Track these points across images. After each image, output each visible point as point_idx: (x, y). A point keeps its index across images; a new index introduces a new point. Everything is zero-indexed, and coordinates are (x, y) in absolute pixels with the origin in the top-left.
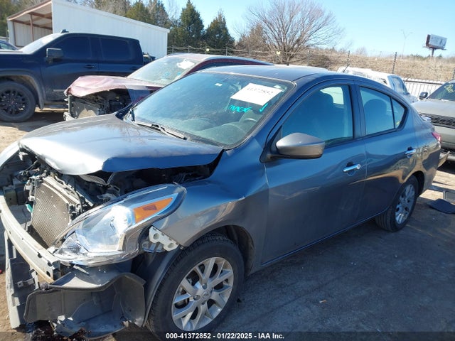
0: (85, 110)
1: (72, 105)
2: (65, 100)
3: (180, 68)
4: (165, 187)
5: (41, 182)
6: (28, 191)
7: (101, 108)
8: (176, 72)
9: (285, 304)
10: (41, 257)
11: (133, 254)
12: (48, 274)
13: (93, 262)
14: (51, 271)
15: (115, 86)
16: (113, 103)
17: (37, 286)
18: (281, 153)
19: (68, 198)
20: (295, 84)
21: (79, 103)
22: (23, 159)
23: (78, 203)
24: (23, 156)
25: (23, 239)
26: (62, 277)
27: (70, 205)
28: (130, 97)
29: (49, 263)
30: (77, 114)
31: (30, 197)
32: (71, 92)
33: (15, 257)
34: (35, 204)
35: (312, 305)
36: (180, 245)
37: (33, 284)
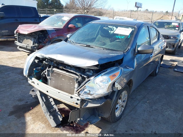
0: (25, 39)
1: (19, 38)
2: (15, 35)
3: (63, 20)
4: (114, 68)
5: (53, 71)
6: (46, 75)
7: (34, 38)
8: (63, 21)
9: (137, 104)
10: (73, 98)
11: (110, 92)
12: (77, 104)
13: (96, 97)
14: (79, 102)
15: (41, 29)
16: (40, 36)
17: (57, 110)
18: (139, 52)
19: (71, 76)
20: (136, 27)
21: (22, 37)
22: (38, 62)
23: (78, 77)
24: (38, 61)
25: (59, 93)
26: (85, 104)
27: (76, 78)
28: (47, 33)
29: (78, 100)
30: (21, 41)
31: (47, 77)
32: (19, 32)
33: (45, 101)
34: (50, 80)
35: (146, 103)
36: (122, 87)
37: (56, 110)
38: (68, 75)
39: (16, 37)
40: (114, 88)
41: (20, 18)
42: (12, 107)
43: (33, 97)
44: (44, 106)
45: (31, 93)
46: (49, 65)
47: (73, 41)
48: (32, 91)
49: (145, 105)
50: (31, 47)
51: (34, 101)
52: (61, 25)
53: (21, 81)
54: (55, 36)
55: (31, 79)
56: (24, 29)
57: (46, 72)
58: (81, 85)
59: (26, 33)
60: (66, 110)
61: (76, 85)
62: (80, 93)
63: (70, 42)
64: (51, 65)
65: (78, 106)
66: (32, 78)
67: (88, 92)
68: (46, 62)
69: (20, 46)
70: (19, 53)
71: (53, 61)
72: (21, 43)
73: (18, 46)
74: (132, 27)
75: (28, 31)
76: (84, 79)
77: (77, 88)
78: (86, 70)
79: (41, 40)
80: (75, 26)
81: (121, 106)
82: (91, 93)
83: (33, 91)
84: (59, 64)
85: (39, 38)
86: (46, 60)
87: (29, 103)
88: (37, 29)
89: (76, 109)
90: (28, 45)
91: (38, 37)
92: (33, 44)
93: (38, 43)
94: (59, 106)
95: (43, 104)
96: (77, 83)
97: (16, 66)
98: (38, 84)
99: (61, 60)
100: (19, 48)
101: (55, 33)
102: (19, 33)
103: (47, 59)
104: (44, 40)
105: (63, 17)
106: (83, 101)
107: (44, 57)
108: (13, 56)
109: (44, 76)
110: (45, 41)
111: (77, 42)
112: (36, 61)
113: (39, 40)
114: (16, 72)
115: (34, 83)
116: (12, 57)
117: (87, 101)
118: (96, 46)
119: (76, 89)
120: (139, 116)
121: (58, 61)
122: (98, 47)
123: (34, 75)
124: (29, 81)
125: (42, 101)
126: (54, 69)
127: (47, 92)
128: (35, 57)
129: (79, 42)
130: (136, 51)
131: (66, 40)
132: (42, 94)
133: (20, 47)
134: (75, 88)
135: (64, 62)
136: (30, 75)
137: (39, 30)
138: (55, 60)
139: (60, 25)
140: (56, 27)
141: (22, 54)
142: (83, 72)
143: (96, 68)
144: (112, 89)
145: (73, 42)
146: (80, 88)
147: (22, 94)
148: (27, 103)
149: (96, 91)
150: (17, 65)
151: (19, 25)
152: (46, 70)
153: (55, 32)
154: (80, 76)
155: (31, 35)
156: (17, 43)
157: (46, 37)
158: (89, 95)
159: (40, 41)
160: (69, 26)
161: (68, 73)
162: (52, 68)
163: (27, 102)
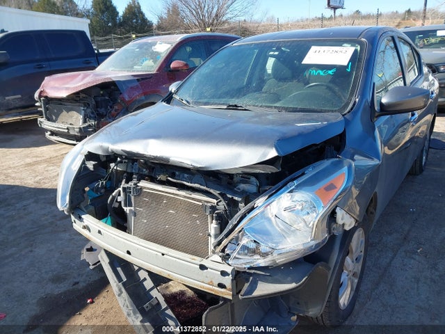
0: (64, 112)
1: (47, 109)
2: (37, 104)
3: (156, 52)
5: (141, 189)
6: (120, 202)
7: (85, 106)
8: (154, 56)
9: (391, 261)
10: (206, 268)
11: (323, 241)
12: (221, 286)
13: (281, 260)
14: (227, 281)
15: (100, 80)
16: (99, 99)
17: (164, 305)
18: (385, 110)
19: (193, 199)
20: (363, 39)
21: (55, 106)
22: (94, 168)
23: (215, 201)
24: (94, 165)
25: (163, 255)
26: (247, 285)
27: (209, 205)
28: (118, 90)
29: (224, 273)
30: (54, 117)
31: (125, 208)
32: (45, 95)
33: (125, 280)
34: (135, 215)
35: (414, 256)
36: (357, 221)
37: (159, 304)
38: (185, 197)
39: (40, 107)
40: (335, 226)
41: (48, 60)
42: (35, 301)
43: (91, 267)
44: (125, 294)
45: (85, 256)
46: (128, 173)
47: (188, 99)
48: (88, 250)
49: (412, 261)
50: (80, 128)
51: (96, 277)
52: (152, 66)
53: (58, 222)
54: (137, 95)
55: (80, 218)
56: (57, 85)
57: (119, 195)
58: (230, 227)
59: (64, 94)
60: (189, 298)
61: (213, 227)
62: (227, 251)
63: (180, 103)
64: (132, 174)
65: (227, 294)
66: (83, 216)
67: (253, 246)
68: (116, 165)
69: (51, 131)
70: (53, 149)
71: (136, 161)
72: (54, 121)
73: (47, 130)
74: (352, 42)
75: (67, 89)
76: (233, 205)
77: (216, 236)
78: (236, 179)
79: (103, 109)
80: (186, 65)
81: (351, 274)
82: (263, 248)
83: (90, 250)
84: (153, 168)
85: (97, 105)
86: (119, 159)
87: (81, 285)
88: (90, 80)
89: (221, 303)
90: (71, 124)
91: (94, 103)
92: (85, 121)
93: (95, 119)
94: (167, 287)
95: (120, 290)
96: (214, 221)
97: (45, 183)
98: (99, 232)
99: (158, 156)
100: (50, 135)
101: (137, 87)
102: (46, 97)
103: (120, 156)
104: (111, 107)
105: (155, 44)
106: (240, 277)
107: (110, 150)
108: (37, 157)
109: (116, 205)
110: (113, 112)
111: (200, 101)
112: (90, 165)
113: (99, 109)
114: (45, 199)
115: (90, 231)
116: (34, 159)
117: (250, 274)
118: (257, 106)
119: (212, 241)
120: (405, 300)
121: (152, 159)
122: (261, 106)
123: (86, 207)
124: (74, 224)
125: (116, 279)
126: (143, 184)
127: (129, 253)
128: (86, 153)
129: (205, 100)
130: (377, 108)
131: (169, 99)
132: (115, 260)
133: (53, 133)
134: (209, 235)
135: (167, 160)
136: (76, 207)
137: (95, 84)
138: (142, 156)
139: (149, 66)
140: (138, 71)
141: (60, 150)
142: (229, 183)
143: (271, 169)
144: (329, 231)
145: (188, 102)
146: (227, 236)
147: (60, 261)
148: (76, 286)
149: (277, 243)
150: (46, 181)
151: (46, 78)
152: (121, 189)
153: (137, 83)
154: (221, 199)
155: (77, 99)
156: (45, 124)
157: (114, 101)
158: (257, 257)
159: (102, 111)
160: (171, 66)
161: (182, 193)
162: (135, 181)
163: (78, 283)
